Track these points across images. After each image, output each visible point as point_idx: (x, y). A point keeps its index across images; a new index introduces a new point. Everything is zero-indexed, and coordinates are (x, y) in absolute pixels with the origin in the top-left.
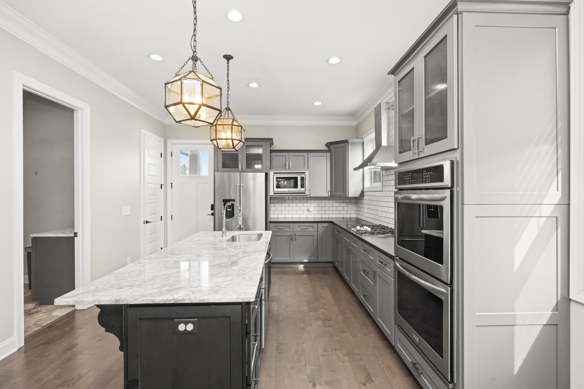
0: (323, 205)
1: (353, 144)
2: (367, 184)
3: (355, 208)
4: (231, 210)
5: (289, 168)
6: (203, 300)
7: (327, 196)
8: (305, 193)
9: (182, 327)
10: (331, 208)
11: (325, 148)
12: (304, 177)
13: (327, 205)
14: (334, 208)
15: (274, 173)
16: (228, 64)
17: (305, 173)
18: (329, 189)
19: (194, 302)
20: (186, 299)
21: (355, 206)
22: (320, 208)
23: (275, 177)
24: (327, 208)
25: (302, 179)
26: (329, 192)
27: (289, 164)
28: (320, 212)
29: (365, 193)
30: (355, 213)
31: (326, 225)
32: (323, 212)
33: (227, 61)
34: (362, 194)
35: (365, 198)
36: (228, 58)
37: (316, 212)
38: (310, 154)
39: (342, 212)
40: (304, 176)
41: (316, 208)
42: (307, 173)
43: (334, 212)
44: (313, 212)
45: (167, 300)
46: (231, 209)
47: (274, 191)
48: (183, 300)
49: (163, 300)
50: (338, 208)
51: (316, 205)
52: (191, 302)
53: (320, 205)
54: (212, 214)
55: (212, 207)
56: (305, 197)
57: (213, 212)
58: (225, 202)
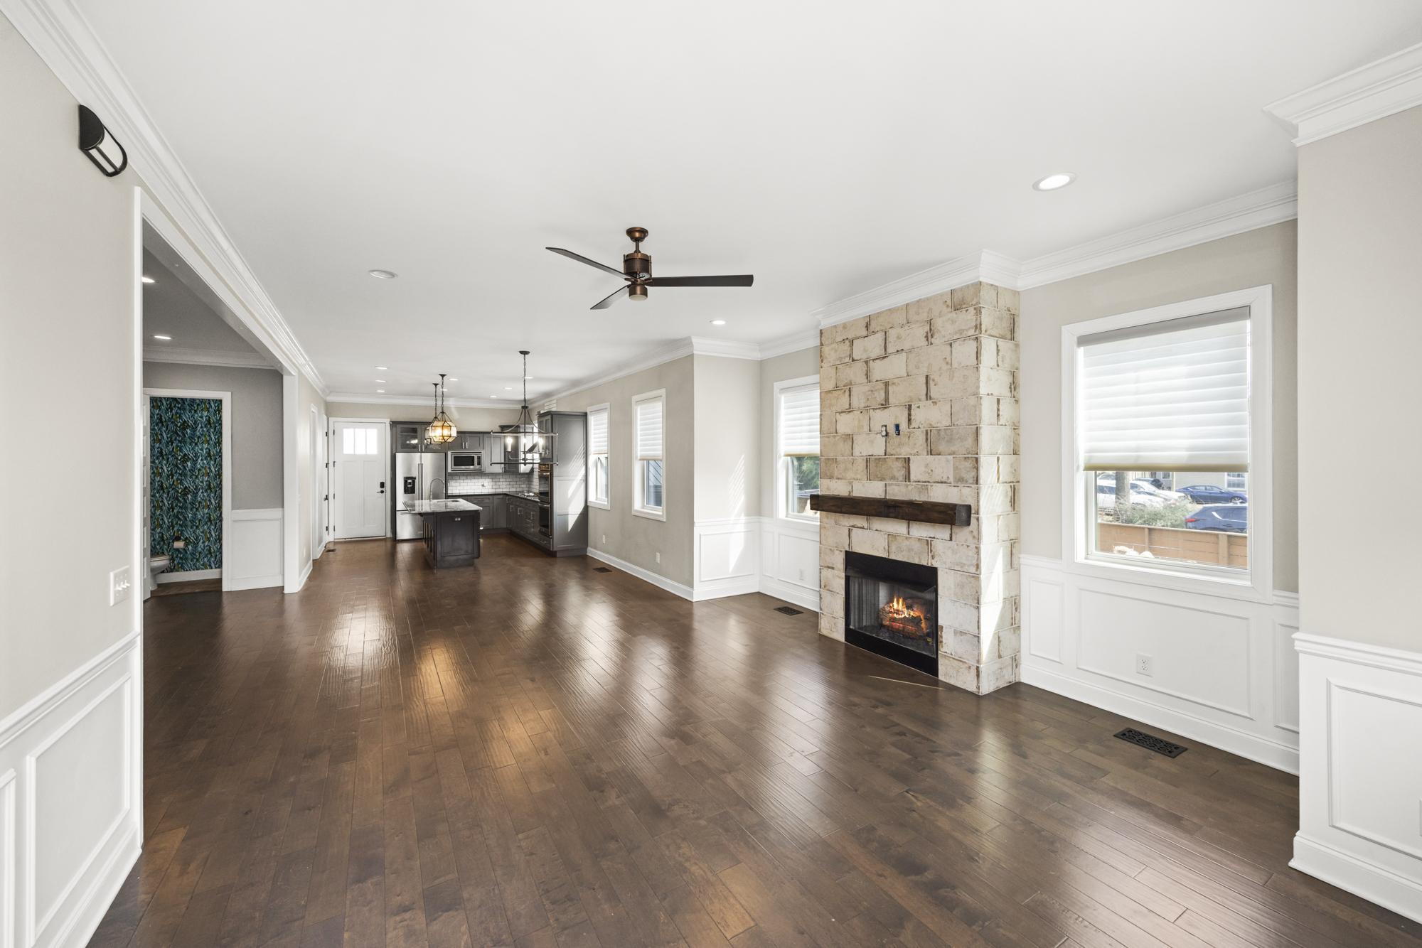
0: (494, 480)
4: (410, 486)
5: (465, 448)
7: (501, 472)
8: (481, 470)
10: (500, 483)
11: (498, 429)
12: (480, 456)
13: (498, 480)
15: (452, 453)
17: (481, 453)
18: (503, 467)
23: (453, 456)
25: (479, 458)
26: (502, 469)
27: (465, 444)
31: (501, 496)
38: (485, 435)
47: (452, 469)
50: (504, 483)
53: (492, 480)
54: (382, 492)
55: (382, 485)
56: (480, 474)
57: (383, 489)
58: (406, 479)
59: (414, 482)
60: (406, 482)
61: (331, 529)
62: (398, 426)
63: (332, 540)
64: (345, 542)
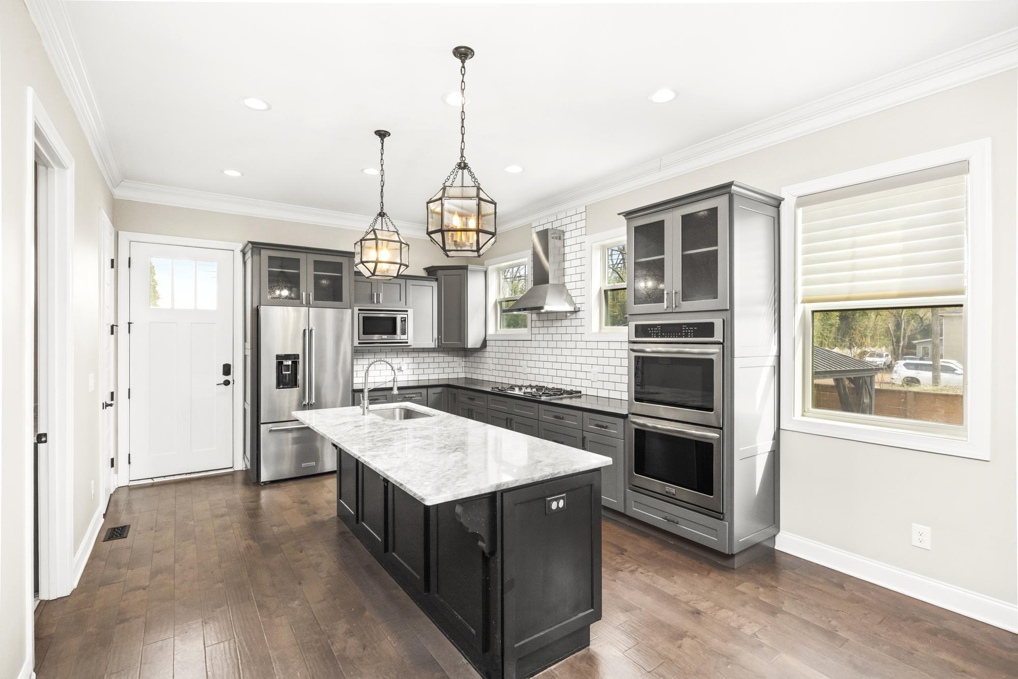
0: (420, 360)
1: (474, 271)
2: (491, 330)
3: (463, 364)
4: (289, 373)
5: (378, 302)
6: (575, 470)
7: (433, 346)
8: (407, 343)
9: (554, 506)
10: (432, 365)
11: (424, 274)
12: (405, 318)
13: (427, 360)
14: (436, 365)
15: (359, 310)
16: (382, 144)
17: (407, 311)
18: (436, 335)
19: (568, 474)
20: (561, 472)
21: (464, 360)
22: (416, 366)
23: (361, 316)
24: (426, 366)
25: (404, 320)
26: (435, 340)
27: (378, 296)
28: (416, 372)
29: (488, 342)
30: (464, 371)
31: (439, 390)
32: (421, 371)
33: (381, 140)
34: (484, 344)
35: (488, 349)
36: (382, 134)
37: (411, 372)
38: (410, 282)
39: (446, 370)
40: (406, 316)
41: (411, 366)
42: (410, 312)
43: (437, 371)
44: (406, 372)
45: (545, 477)
46: (289, 371)
47: (359, 340)
48: (559, 473)
49: (542, 476)
50: (442, 365)
51: (410, 360)
52: (565, 474)
53: (416, 360)
54: (227, 383)
55: (227, 370)
56: (404, 349)
57: (229, 378)
58: (280, 359)
59: (295, 364)
60: (280, 364)
61: (122, 461)
62: (263, 251)
63: (125, 483)
64: (152, 485)
